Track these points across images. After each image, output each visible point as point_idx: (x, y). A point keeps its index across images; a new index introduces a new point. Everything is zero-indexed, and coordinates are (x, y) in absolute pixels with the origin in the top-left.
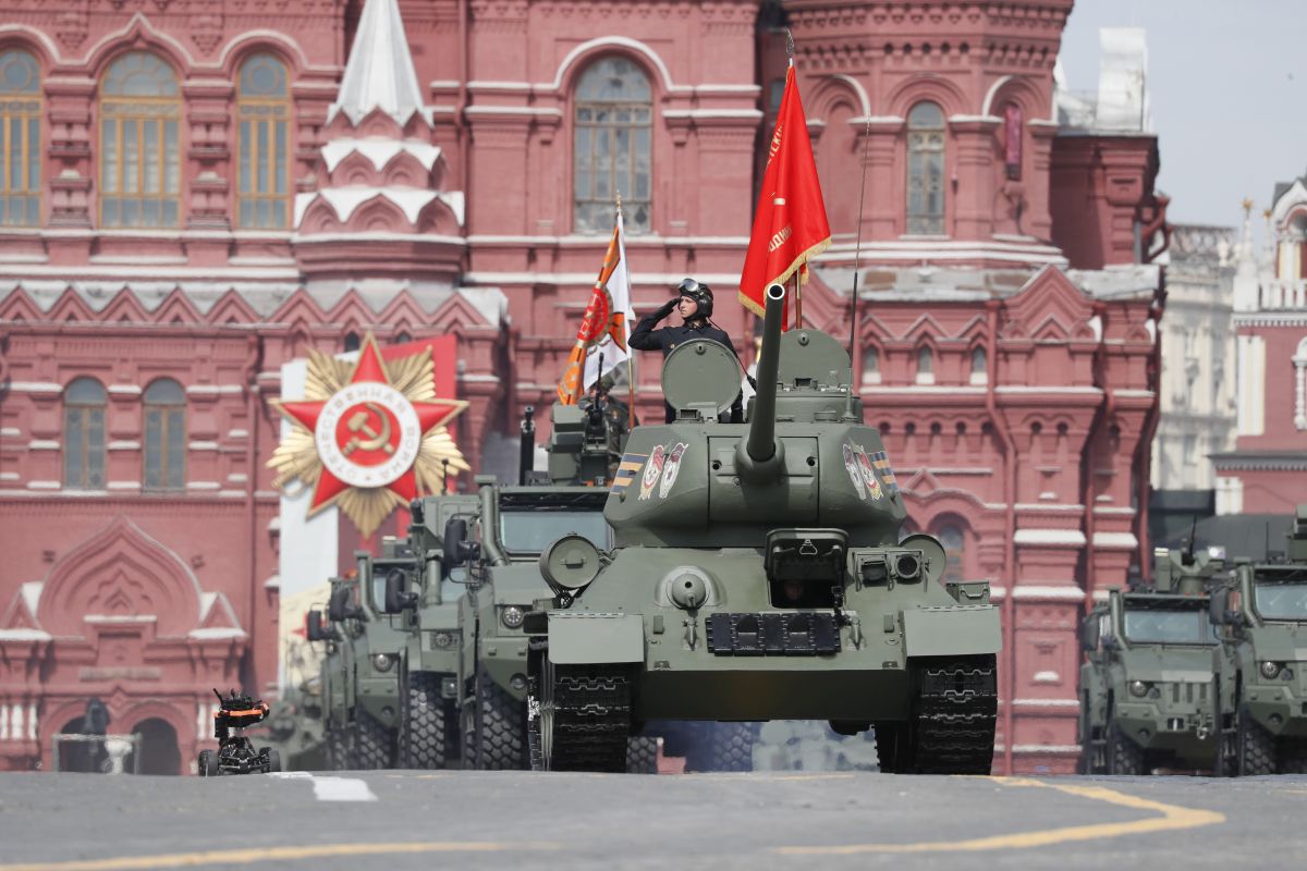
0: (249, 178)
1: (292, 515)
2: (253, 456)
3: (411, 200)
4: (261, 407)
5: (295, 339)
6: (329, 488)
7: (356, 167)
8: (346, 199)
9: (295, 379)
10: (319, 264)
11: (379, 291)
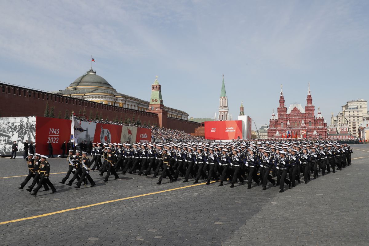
0: (299, 125)
1: (301, 135)
2: (300, 133)
3: (304, 126)
4: (300, 132)
5: (301, 130)
6: (302, 134)
7: (302, 125)
8: (302, 126)
9: (301, 131)
10: (301, 128)
11: (303, 128)
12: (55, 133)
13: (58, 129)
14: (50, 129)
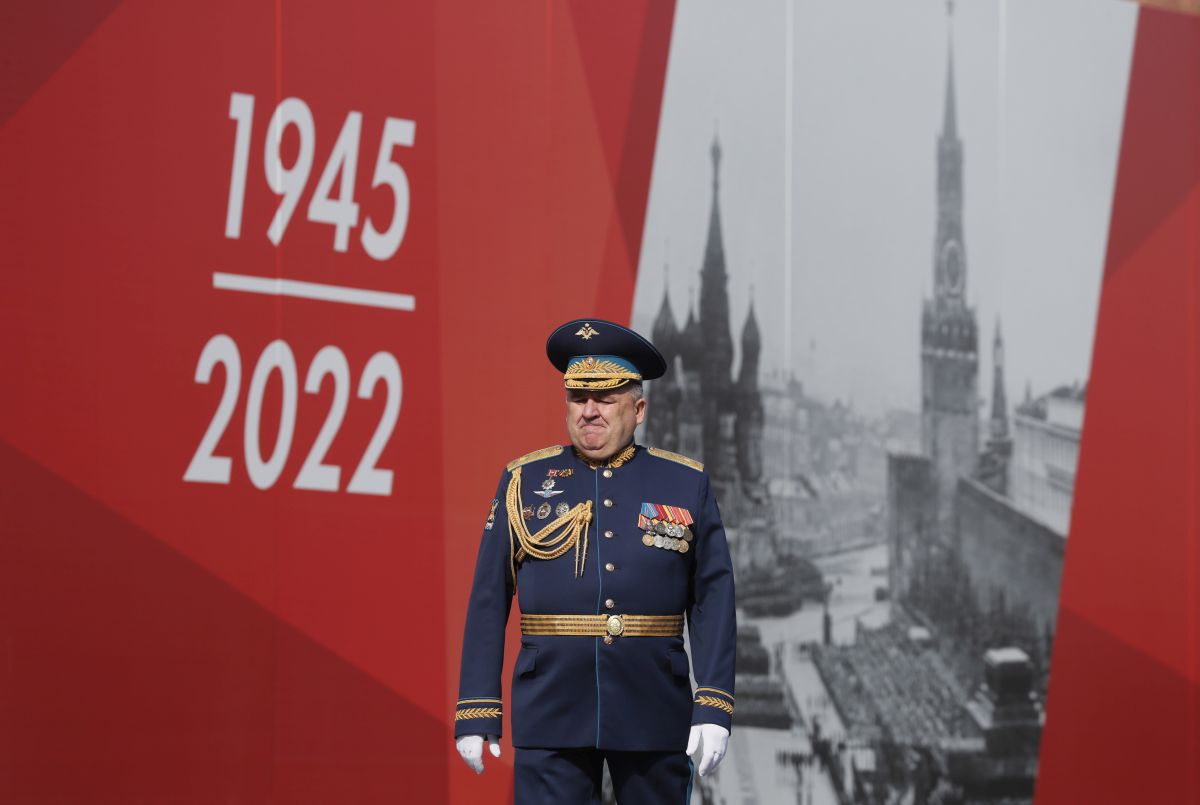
12: (338, 213)
13: (399, 132)
14: (242, 107)
